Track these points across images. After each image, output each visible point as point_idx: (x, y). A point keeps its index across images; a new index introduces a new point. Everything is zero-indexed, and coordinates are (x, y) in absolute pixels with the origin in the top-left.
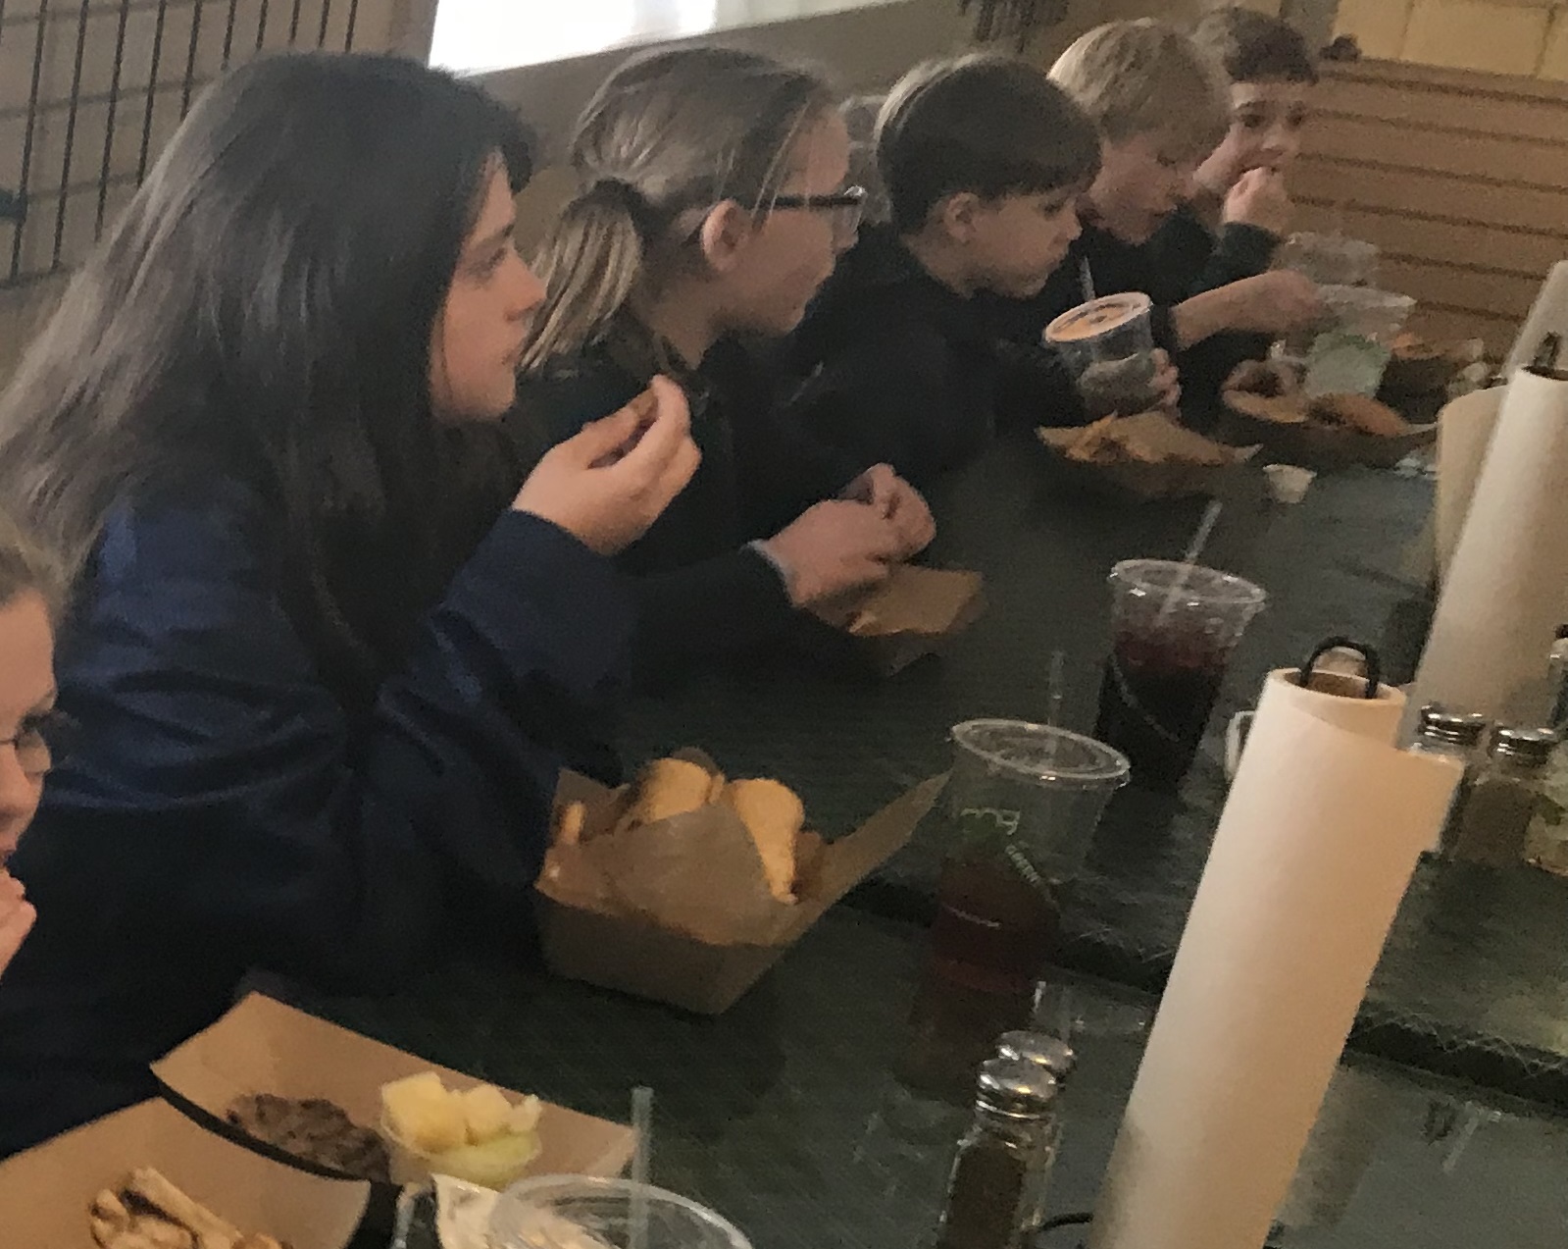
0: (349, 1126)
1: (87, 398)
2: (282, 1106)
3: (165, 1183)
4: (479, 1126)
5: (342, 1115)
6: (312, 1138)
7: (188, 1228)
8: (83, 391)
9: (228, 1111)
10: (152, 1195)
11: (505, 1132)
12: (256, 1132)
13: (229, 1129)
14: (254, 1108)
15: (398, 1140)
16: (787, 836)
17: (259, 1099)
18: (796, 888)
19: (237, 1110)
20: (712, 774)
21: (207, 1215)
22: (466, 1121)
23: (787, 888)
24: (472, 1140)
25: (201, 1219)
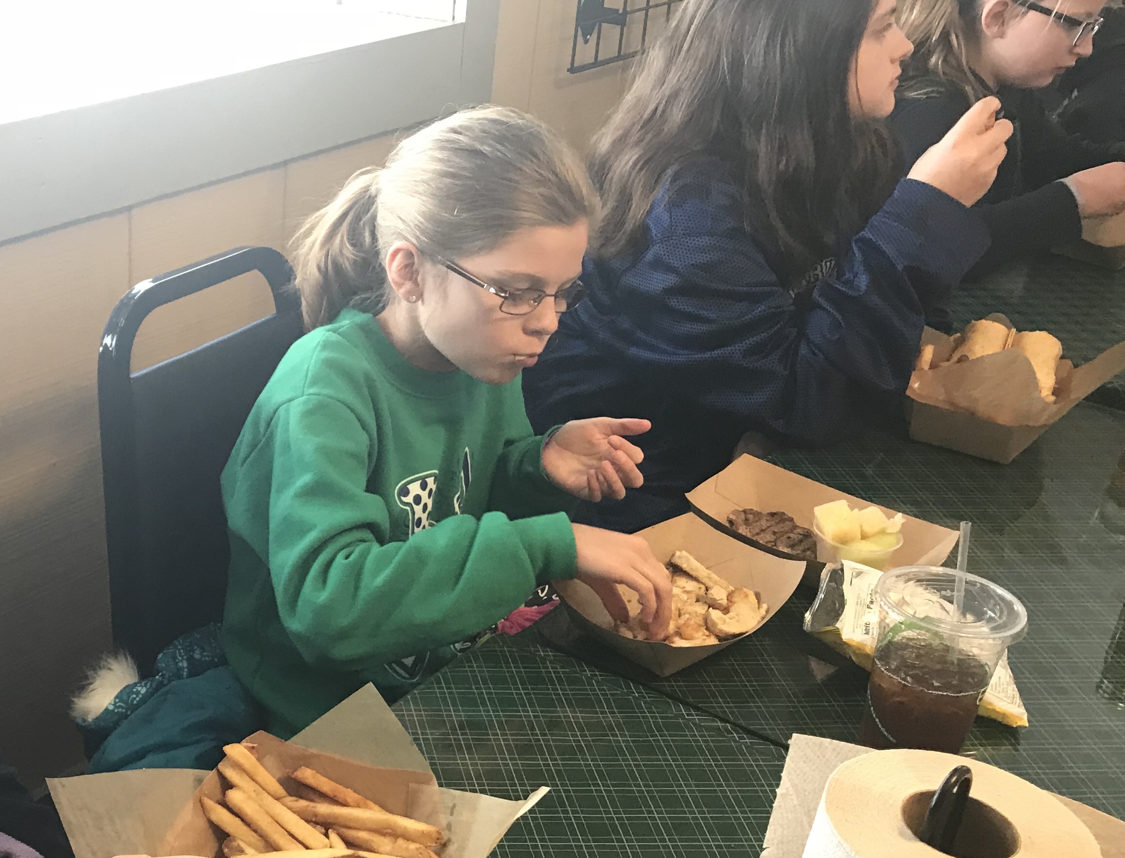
0: (795, 527)
1: (659, 112)
2: (758, 515)
3: (692, 559)
4: (868, 529)
5: (791, 520)
6: (774, 533)
7: (702, 583)
8: (656, 109)
9: (728, 517)
10: (685, 566)
11: (883, 532)
12: (743, 530)
13: (728, 529)
14: (743, 516)
15: (823, 537)
16: (1052, 364)
17: (745, 511)
18: (1056, 392)
19: (732, 517)
20: (1009, 328)
21: (715, 577)
22: (861, 527)
23: (1050, 393)
24: (864, 537)
25: (710, 578)
